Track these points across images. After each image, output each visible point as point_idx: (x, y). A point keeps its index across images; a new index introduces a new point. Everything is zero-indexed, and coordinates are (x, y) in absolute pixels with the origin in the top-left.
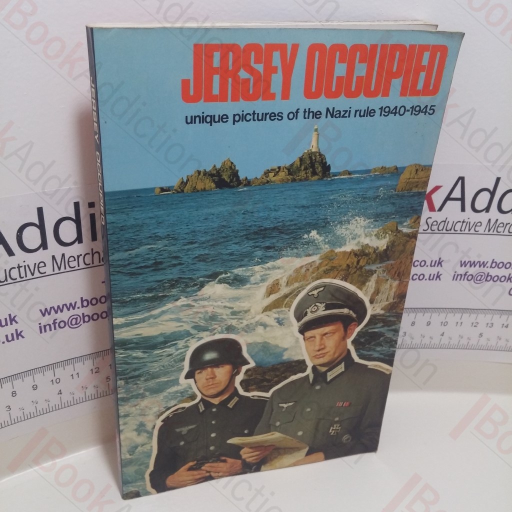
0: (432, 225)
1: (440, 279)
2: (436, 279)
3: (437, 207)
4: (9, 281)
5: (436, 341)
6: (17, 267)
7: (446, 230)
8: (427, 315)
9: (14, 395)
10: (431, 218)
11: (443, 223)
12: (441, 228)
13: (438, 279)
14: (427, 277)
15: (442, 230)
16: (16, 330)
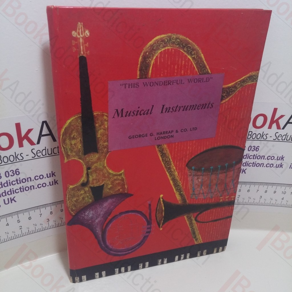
0: (278, 137)
1: (282, 168)
2: (280, 167)
3: (282, 127)
4: (53, 154)
5: (279, 202)
6: (57, 148)
7: (287, 140)
8: (274, 187)
9: (51, 213)
10: (278, 133)
11: (285, 136)
12: (283, 138)
13: (281, 167)
14: (275, 165)
15: (284, 140)
16: (55, 180)
